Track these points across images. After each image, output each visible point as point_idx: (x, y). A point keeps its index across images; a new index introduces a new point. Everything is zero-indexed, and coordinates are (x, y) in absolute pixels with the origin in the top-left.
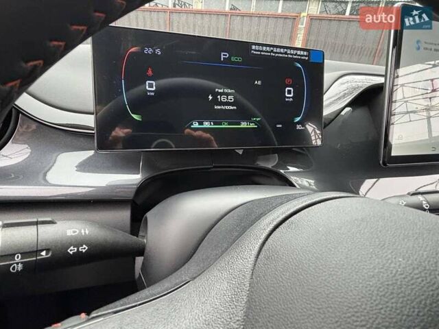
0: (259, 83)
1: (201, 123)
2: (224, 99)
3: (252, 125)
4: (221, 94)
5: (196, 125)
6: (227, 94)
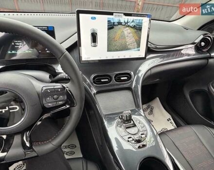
1: (11, 52)
2: (18, 44)
3: (30, 52)
5: (9, 52)
6: (19, 42)
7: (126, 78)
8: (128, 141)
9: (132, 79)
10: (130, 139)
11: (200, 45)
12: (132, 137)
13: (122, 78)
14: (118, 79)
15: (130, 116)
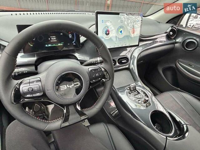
0: (62, 34)
1: (48, 45)
2: (53, 39)
3: (62, 45)
4: (52, 38)
5: (47, 46)
6: (54, 38)
7: (126, 61)
8: (139, 103)
9: (129, 61)
10: (139, 102)
11: (170, 34)
12: (140, 100)
13: (123, 61)
14: (120, 62)
15: (135, 87)
